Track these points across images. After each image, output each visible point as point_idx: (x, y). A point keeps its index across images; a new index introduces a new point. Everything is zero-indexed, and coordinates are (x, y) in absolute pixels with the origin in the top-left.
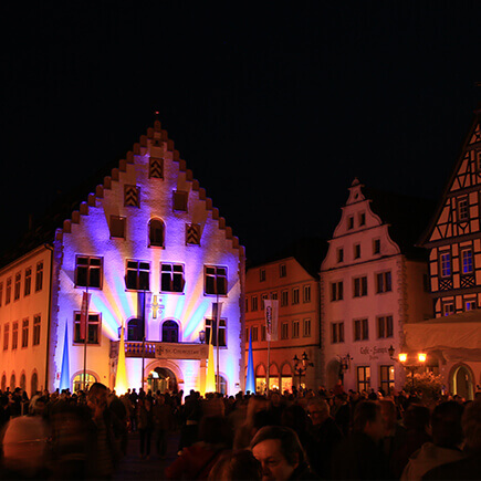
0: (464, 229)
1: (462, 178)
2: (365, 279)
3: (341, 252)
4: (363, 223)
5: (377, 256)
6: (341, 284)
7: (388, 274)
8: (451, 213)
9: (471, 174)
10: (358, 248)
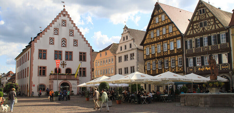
0: (152, 40)
1: (152, 25)
2: (127, 55)
3: (121, 47)
4: (127, 39)
5: (131, 49)
6: (121, 57)
7: (133, 54)
8: (149, 35)
9: (154, 24)
10: (126, 46)
